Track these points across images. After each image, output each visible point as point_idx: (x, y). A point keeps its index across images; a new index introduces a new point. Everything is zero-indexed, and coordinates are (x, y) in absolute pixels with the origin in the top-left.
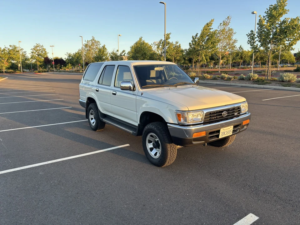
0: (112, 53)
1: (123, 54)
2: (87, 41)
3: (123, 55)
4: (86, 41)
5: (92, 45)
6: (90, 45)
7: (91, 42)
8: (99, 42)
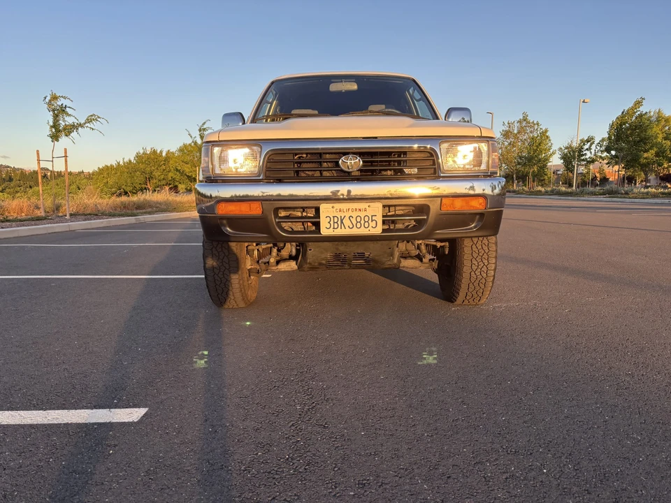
0: (566, 148)
1: (587, 146)
2: (509, 123)
3: (587, 149)
4: (506, 124)
5: (519, 132)
6: (515, 132)
7: (516, 125)
8: (538, 124)
